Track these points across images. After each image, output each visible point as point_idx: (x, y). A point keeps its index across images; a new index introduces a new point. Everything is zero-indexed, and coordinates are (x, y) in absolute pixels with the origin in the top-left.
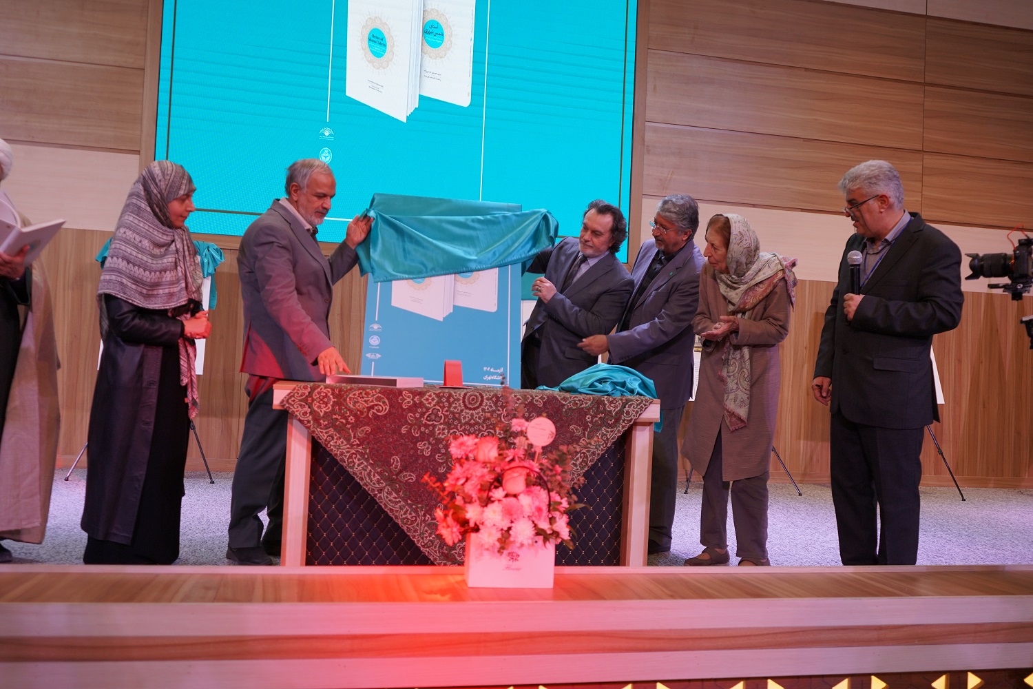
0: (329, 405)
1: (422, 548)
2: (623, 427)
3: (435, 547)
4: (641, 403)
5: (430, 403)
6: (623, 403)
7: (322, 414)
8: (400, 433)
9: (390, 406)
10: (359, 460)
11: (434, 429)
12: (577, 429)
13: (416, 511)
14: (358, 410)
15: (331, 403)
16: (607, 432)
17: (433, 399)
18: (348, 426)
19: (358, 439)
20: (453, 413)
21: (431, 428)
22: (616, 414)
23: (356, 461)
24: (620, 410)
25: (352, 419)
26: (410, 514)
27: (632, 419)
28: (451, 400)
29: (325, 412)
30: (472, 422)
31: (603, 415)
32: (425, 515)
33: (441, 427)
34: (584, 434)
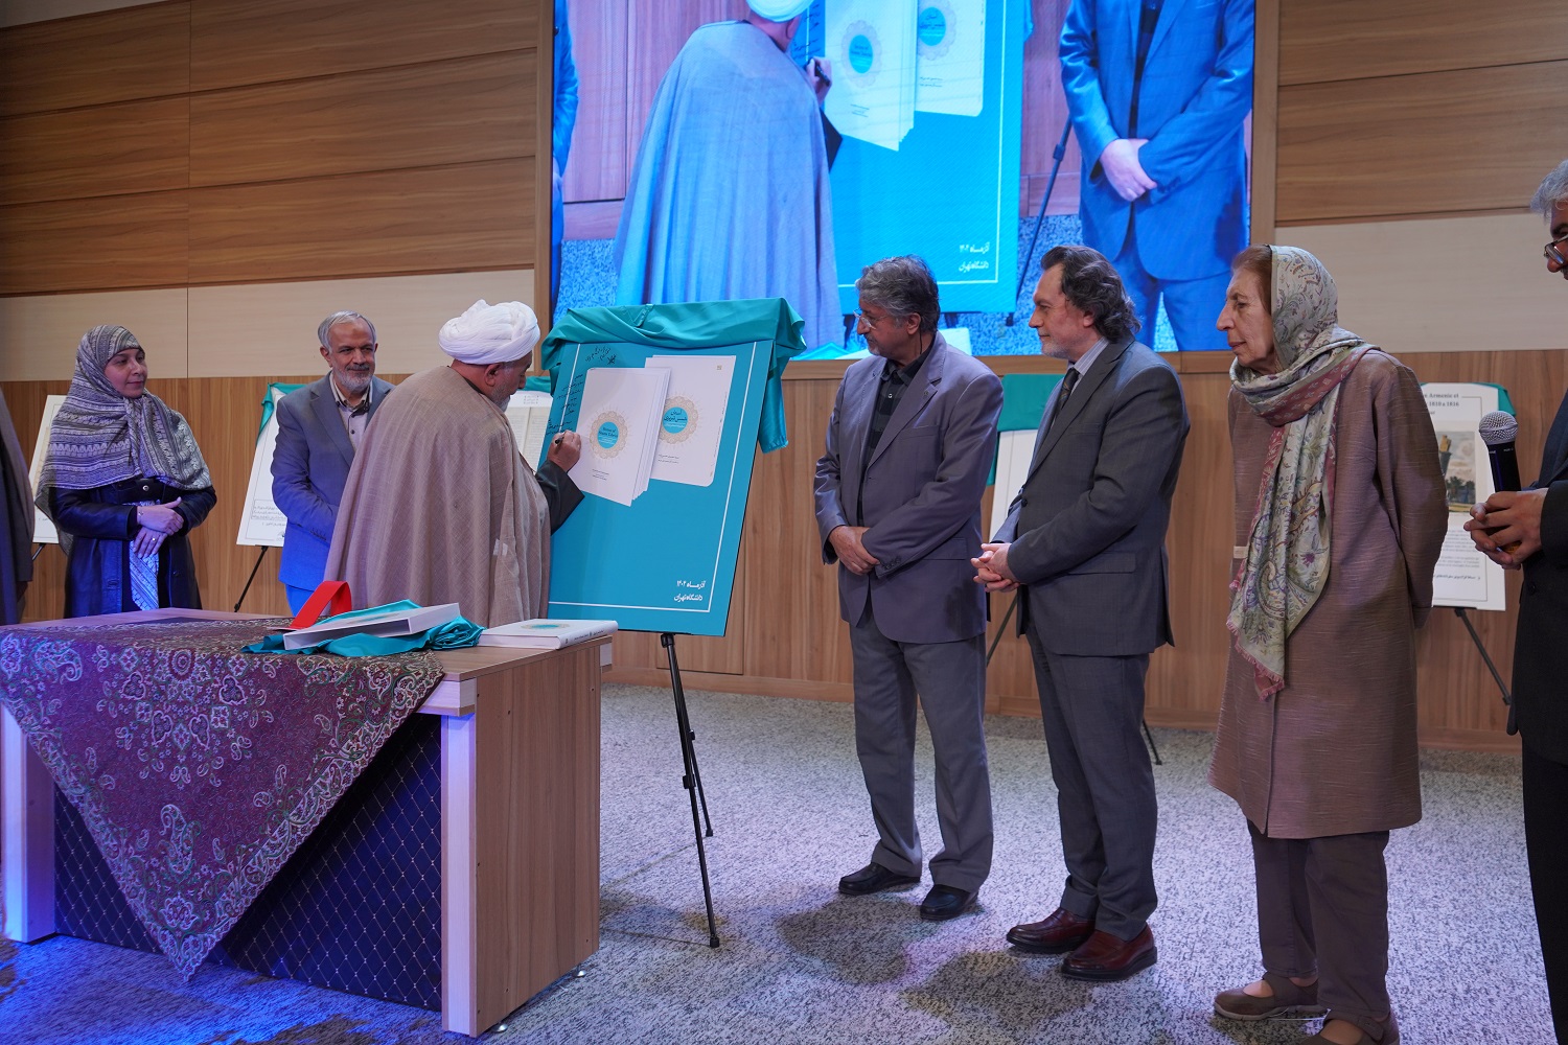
0: (18, 665)
1: (127, 898)
2: (394, 723)
3: (141, 899)
4: (422, 679)
5: (128, 666)
6: (394, 677)
7: (10, 676)
8: (96, 712)
9: (84, 668)
10: (52, 749)
11: (134, 709)
12: (325, 721)
13: (117, 836)
14: (48, 674)
15: (20, 660)
16: (371, 729)
17: (133, 660)
18: (39, 696)
19: (49, 717)
20: (158, 684)
21: (130, 706)
22: (384, 697)
23: (49, 751)
24: (389, 691)
25: (41, 686)
26: (112, 841)
27: (405, 709)
28: (156, 661)
29: (14, 675)
30: (180, 699)
31: (364, 699)
32: (127, 846)
33: (144, 704)
34: (334, 730)
